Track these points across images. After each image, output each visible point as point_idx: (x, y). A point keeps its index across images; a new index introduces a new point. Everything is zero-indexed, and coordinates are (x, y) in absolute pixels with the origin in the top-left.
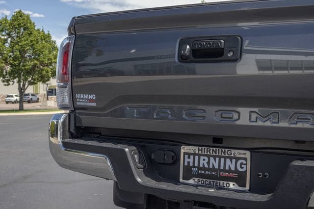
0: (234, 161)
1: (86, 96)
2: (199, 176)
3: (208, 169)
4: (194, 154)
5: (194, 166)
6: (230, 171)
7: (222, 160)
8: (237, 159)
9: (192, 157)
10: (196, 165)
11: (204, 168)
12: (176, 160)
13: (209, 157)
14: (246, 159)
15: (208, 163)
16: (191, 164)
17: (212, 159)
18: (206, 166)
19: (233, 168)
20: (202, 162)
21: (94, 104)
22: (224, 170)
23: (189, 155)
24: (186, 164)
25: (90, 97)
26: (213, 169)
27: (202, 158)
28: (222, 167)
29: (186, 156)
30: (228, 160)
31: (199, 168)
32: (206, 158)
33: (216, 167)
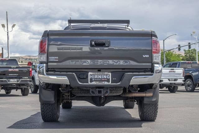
0: (106, 76)
1: (54, 58)
2: (95, 81)
3: (98, 79)
4: (93, 75)
5: (93, 78)
6: (105, 79)
7: (102, 76)
8: (107, 75)
9: (92, 76)
10: (94, 78)
11: (96, 79)
12: (87, 77)
13: (98, 75)
14: (110, 75)
15: (98, 77)
16: (92, 78)
17: (99, 76)
18: (97, 78)
19: (106, 78)
20: (96, 77)
21: (58, 60)
22: (103, 79)
23: (91, 75)
24: (90, 78)
25: (56, 58)
26: (100, 79)
27: (96, 76)
28: (102, 78)
29: (90, 75)
30: (104, 76)
31: (95, 79)
32: (97, 76)
33: (101, 78)
